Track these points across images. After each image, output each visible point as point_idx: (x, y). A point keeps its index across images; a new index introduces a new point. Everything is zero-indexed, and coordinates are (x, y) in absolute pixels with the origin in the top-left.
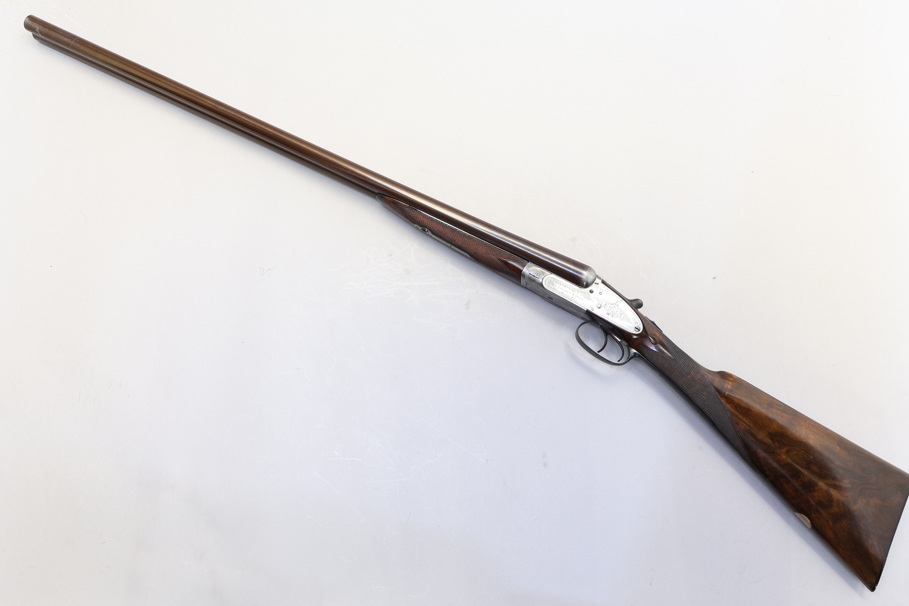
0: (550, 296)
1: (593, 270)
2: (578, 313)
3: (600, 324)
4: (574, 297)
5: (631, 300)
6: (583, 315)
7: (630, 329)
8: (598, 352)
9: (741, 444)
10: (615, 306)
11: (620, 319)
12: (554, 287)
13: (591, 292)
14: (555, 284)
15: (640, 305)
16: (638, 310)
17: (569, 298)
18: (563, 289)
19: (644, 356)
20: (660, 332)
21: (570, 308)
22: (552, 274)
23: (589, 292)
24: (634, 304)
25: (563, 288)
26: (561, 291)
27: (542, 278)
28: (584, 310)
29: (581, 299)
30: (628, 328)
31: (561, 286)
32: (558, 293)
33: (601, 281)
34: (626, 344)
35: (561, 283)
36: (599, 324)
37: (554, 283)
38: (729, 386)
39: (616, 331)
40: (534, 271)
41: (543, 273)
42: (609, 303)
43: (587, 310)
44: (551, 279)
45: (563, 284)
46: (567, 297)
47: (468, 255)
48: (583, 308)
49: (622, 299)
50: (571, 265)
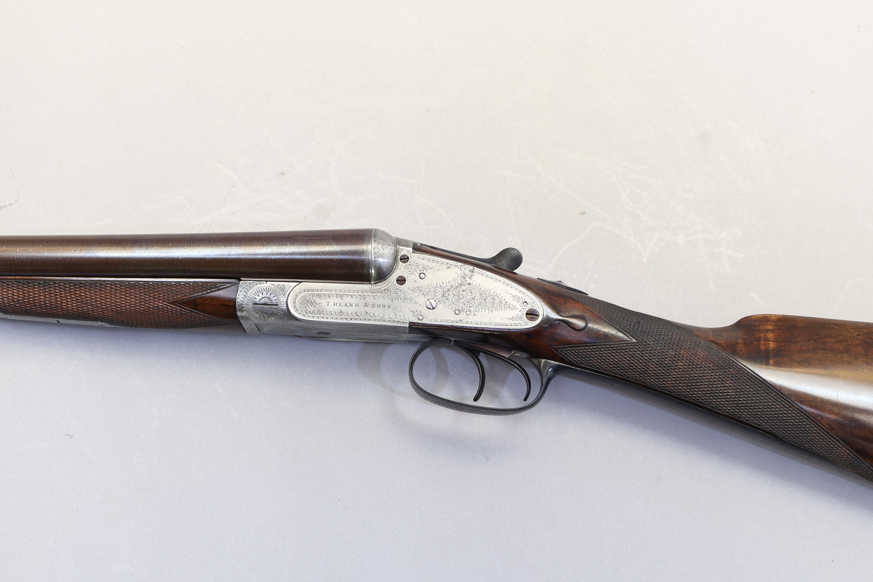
0: (320, 329)
1: (384, 233)
2: (396, 337)
3: (453, 339)
4: (368, 309)
5: (493, 258)
6: (408, 336)
7: (517, 322)
8: (476, 399)
9: (848, 452)
10: (464, 288)
11: (487, 311)
12: (317, 307)
13: (401, 281)
14: (318, 300)
15: (517, 260)
16: (516, 274)
17: (361, 317)
18: (338, 305)
19: (571, 363)
20: (582, 297)
21: (374, 334)
22: (301, 282)
23: (397, 284)
24: (504, 263)
25: (338, 300)
26: (337, 308)
27: (285, 301)
28: (404, 327)
29: (387, 307)
30: (511, 322)
31: (332, 300)
32: (332, 316)
33: (411, 249)
34: (525, 355)
35: (328, 292)
36: (451, 341)
37: (315, 299)
38: (771, 343)
39: (493, 340)
40: (260, 294)
41: (283, 289)
42: (450, 287)
43: (411, 324)
44: (303, 294)
45: (333, 293)
46: (357, 317)
47: (103, 323)
48: (399, 325)
49: (471, 267)
50: (332, 244)
